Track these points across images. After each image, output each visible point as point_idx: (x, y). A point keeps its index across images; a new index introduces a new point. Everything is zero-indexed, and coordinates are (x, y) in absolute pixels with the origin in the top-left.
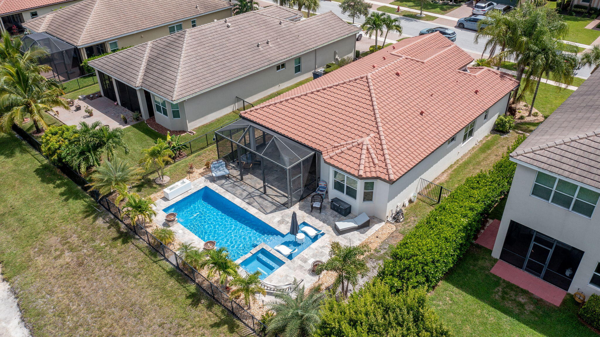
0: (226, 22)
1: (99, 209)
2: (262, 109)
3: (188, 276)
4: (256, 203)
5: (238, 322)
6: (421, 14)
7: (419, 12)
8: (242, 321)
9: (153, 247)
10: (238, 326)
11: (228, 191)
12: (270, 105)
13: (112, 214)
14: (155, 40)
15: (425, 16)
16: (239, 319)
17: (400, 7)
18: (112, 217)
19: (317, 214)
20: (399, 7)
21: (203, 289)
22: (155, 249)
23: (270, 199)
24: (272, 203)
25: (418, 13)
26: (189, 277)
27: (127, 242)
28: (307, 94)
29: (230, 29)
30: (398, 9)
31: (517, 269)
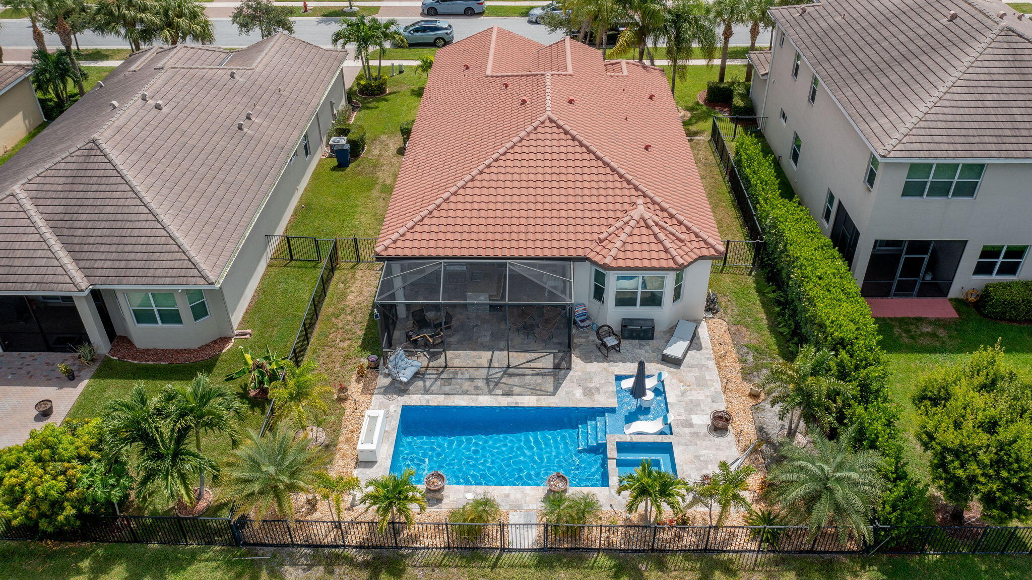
0: (144, 98)
1: (256, 555)
2: (412, 231)
3: (575, 549)
4: (515, 388)
5: (724, 557)
6: (351, 6)
7: (347, 4)
8: (725, 551)
9: (457, 548)
10: (731, 561)
11: (448, 394)
12: (423, 218)
13: (301, 546)
14: (25, 180)
15: (358, 9)
16: (719, 551)
17: (307, 3)
18: (309, 551)
19: (617, 356)
20: (305, 3)
21: (620, 550)
22: (465, 548)
23: (527, 371)
24: (538, 374)
25: (345, 7)
26: (579, 549)
27: (403, 571)
28: (474, 177)
29: (165, 110)
30: (305, 6)
31: (885, 300)
